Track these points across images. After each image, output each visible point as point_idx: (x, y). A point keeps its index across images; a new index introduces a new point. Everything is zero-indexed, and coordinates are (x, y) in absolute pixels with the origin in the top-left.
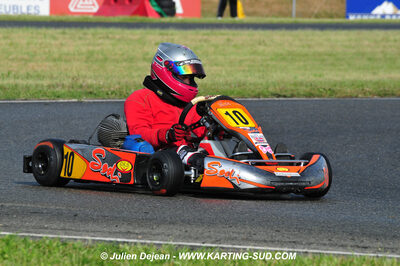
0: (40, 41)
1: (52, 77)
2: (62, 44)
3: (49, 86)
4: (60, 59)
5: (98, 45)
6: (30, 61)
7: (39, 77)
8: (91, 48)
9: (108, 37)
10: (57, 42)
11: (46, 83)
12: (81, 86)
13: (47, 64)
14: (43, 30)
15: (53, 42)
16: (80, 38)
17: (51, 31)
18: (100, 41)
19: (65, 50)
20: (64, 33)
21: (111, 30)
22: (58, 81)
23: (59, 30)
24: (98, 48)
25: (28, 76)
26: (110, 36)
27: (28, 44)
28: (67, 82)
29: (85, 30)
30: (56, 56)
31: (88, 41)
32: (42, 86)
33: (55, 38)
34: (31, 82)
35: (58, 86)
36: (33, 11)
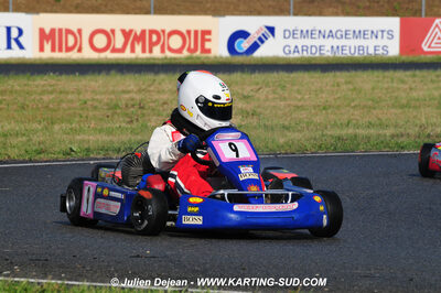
0: (386, 85)
1: (396, 126)
2: (411, 89)
3: (393, 136)
4: (407, 106)
6: (374, 108)
7: (381, 125)
10: (406, 86)
11: (388, 132)
12: (429, 136)
13: (393, 110)
14: (390, 73)
15: (401, 86)
16: (432, 81)
17: (400, 74)
19: (415, 95)
20: (414, 76)
22: (402, 130)
23: (408, 73)
25: (370, 125)
27: (373, 89)
28: (413, 131)
29: (439, 72)
30: (404, 102)
32: (385, 135)
33: (403, 82)
34: (372, 131)
35: (402, 136)
36: (380, 52)
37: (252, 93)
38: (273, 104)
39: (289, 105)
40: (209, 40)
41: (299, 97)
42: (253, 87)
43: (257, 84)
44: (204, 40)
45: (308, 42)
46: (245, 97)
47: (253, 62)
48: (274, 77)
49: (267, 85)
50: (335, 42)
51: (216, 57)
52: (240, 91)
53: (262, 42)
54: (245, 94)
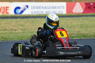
0: (64, 22)
1: (70, 32)
2: (72, 22)
4: (71, 27)
5: (84, 22)
8: (82, 23)
9: (87, 20)
12: (80, 34)
14: (65, 18)
15: (69, 22)
16: (78, 20)
17: (68, 18)
18: (85, 21)
19: (73, 24)
20: (72, 19)
21: (88, 17)
23: (70, 18)
24: (84, 23)
26: (88, 19)
28: (76, 33)
29: (79, 18)
30: (70, 26)
31: (80, 21)
33: (69, 20)
35: (72, 34)
36: (60, 13)
37: (24, 24)
38: (31, 27)
39: (35, 27)
40: (8, 10)
41: (38, 25)
42: (24, 22)
43: (25, 22)
44: (7, 10)
45: (39, 10)
46: (22, 25)
47: (22, 16)
48: (30, 20)
49: (28, 22)
50: (47, 10)
51: (11, 15)
52: (20, 24)
53: (25, 10)
54: (22, 24)
